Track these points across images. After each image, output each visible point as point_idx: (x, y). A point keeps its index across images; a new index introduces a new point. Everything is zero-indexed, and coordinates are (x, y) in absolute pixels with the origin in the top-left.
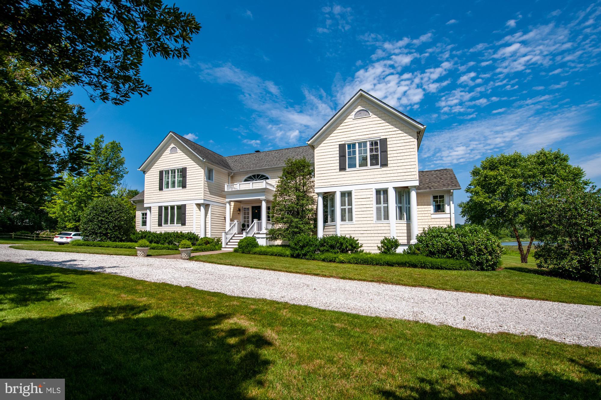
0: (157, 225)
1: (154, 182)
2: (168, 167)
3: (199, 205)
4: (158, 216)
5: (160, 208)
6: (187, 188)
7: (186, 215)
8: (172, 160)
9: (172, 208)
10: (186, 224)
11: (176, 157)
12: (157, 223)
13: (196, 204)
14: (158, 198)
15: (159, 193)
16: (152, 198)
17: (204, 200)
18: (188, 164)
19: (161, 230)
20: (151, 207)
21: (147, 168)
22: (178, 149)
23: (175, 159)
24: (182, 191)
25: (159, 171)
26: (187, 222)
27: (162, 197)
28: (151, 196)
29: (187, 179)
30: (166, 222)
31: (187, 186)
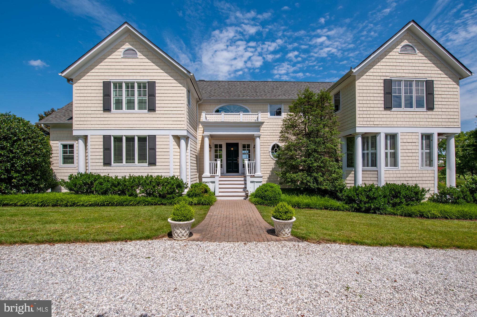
0: (102, 164)
1: (93, 98)
2: (121, 78)
3: (177, 138)
4: (102, 150)
5: (106, 139)
6: (157, 112)
7: (157, 150)
8: (126, 67)
9: (130, 139)
10: (157, 164)
11: (135, 64)
12: (102, 161)
13: (172, 135)
14: (102, 123)
15: (102, 116)
16: (88, 123)
17: (188, 131)
18: (159, 78)
19: (109, 171)
20: (86, 136)
21: (77, 74)
22: (139, 53)
23: (133, 67)
24: (148, 115)
25: (102, 81)
26: (157, 160)
27: (109, 123)
28: (86, 119)
29: (157, 98)
30: (119, 159)
31: (157, 109)
